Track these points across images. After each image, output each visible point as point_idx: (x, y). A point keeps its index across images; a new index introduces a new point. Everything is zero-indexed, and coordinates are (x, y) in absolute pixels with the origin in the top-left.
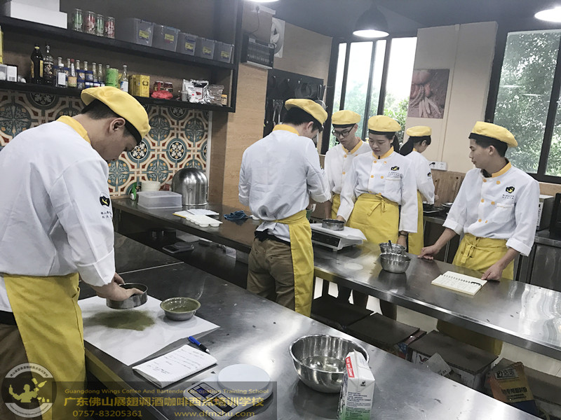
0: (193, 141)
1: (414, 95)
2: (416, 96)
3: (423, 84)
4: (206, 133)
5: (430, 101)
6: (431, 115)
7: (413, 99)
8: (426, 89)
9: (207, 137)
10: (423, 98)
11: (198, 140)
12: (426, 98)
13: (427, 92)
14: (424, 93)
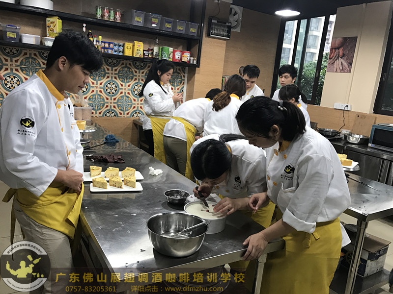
0: (174, 86)
1: (332, 56)
2: (333, 56)
3: (338, 48)
4: (183, 81)
5: (342, 60)
6: (342, 70)
7: (331, 59)
8: (340, 51)
9: (184, 83)
10: (338, 58)
11: (178, 85)
12: (340, 58)
13: (341, 54)
14: (339, 55)
